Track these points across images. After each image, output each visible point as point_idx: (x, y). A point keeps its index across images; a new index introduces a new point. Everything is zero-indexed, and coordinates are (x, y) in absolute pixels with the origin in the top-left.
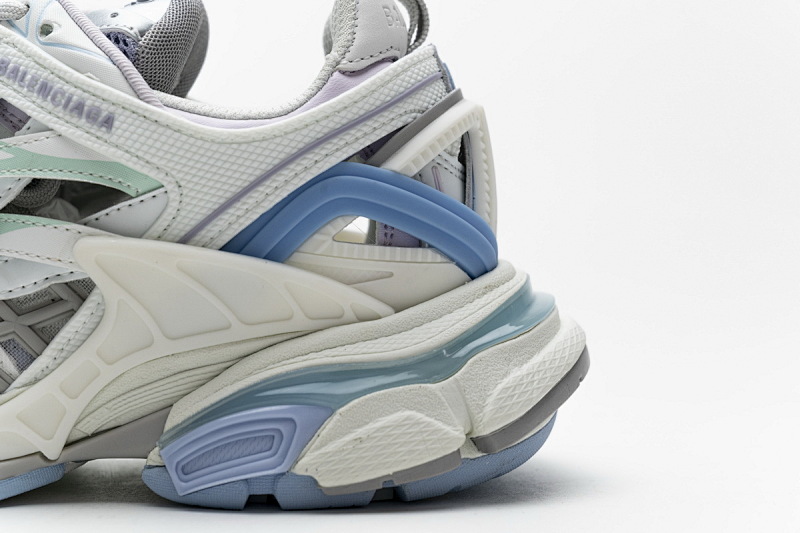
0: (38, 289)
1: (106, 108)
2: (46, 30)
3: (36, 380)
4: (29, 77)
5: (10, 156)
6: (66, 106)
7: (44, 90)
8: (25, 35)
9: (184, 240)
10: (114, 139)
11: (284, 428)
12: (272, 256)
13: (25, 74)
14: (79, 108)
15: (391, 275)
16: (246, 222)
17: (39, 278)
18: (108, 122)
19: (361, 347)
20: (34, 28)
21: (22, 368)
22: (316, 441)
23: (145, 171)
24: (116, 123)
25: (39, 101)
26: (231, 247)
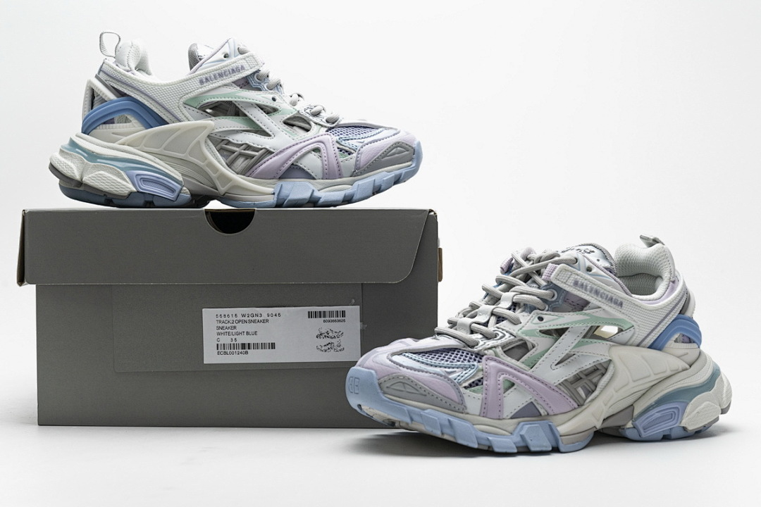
0: (591, 366)
1: (620, 300)
2: (589, 269)
3: (593, 400)
4: (588, 287)
5: (588, 318)
6: (606, 299)
7: (597, 292)
8: (579, 270)
9: (638, 346)
10: (623, 311)
11: (676, 411)
12: (660, 349)
13: (586, 286)
14: (611, 299)
15: (687, 354)
16: (653, 340)
17: (591, 362)
18: (621, 304)
19: (687, 381)
20: (583, 268)
21: (587, 396)
22: (686, 414)
23: (630, 321)
24: (623, 305)
25: (595, 297)
26: (651, 347)
